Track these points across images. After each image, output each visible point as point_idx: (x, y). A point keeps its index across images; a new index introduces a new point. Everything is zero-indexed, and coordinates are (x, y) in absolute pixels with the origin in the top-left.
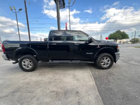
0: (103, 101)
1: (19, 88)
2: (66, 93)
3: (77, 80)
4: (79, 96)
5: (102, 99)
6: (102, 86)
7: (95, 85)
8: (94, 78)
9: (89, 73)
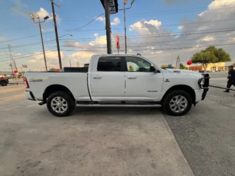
0: (190, 165)
1: (62, 141)
2: (132, 151)
3: (146, 132)
4: (151, 156)
5: (188, 161)
6: (185, 143)
7: (175, 141)
8: (172, 130)
9: (164, 121)
